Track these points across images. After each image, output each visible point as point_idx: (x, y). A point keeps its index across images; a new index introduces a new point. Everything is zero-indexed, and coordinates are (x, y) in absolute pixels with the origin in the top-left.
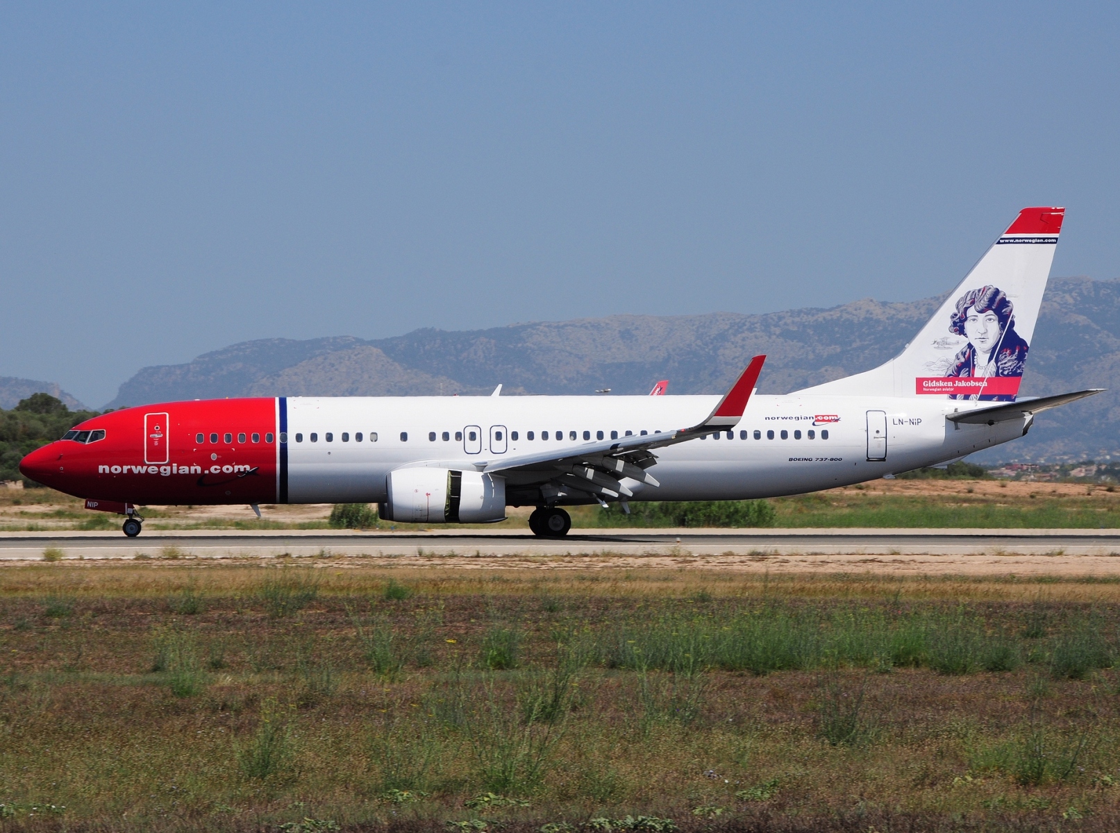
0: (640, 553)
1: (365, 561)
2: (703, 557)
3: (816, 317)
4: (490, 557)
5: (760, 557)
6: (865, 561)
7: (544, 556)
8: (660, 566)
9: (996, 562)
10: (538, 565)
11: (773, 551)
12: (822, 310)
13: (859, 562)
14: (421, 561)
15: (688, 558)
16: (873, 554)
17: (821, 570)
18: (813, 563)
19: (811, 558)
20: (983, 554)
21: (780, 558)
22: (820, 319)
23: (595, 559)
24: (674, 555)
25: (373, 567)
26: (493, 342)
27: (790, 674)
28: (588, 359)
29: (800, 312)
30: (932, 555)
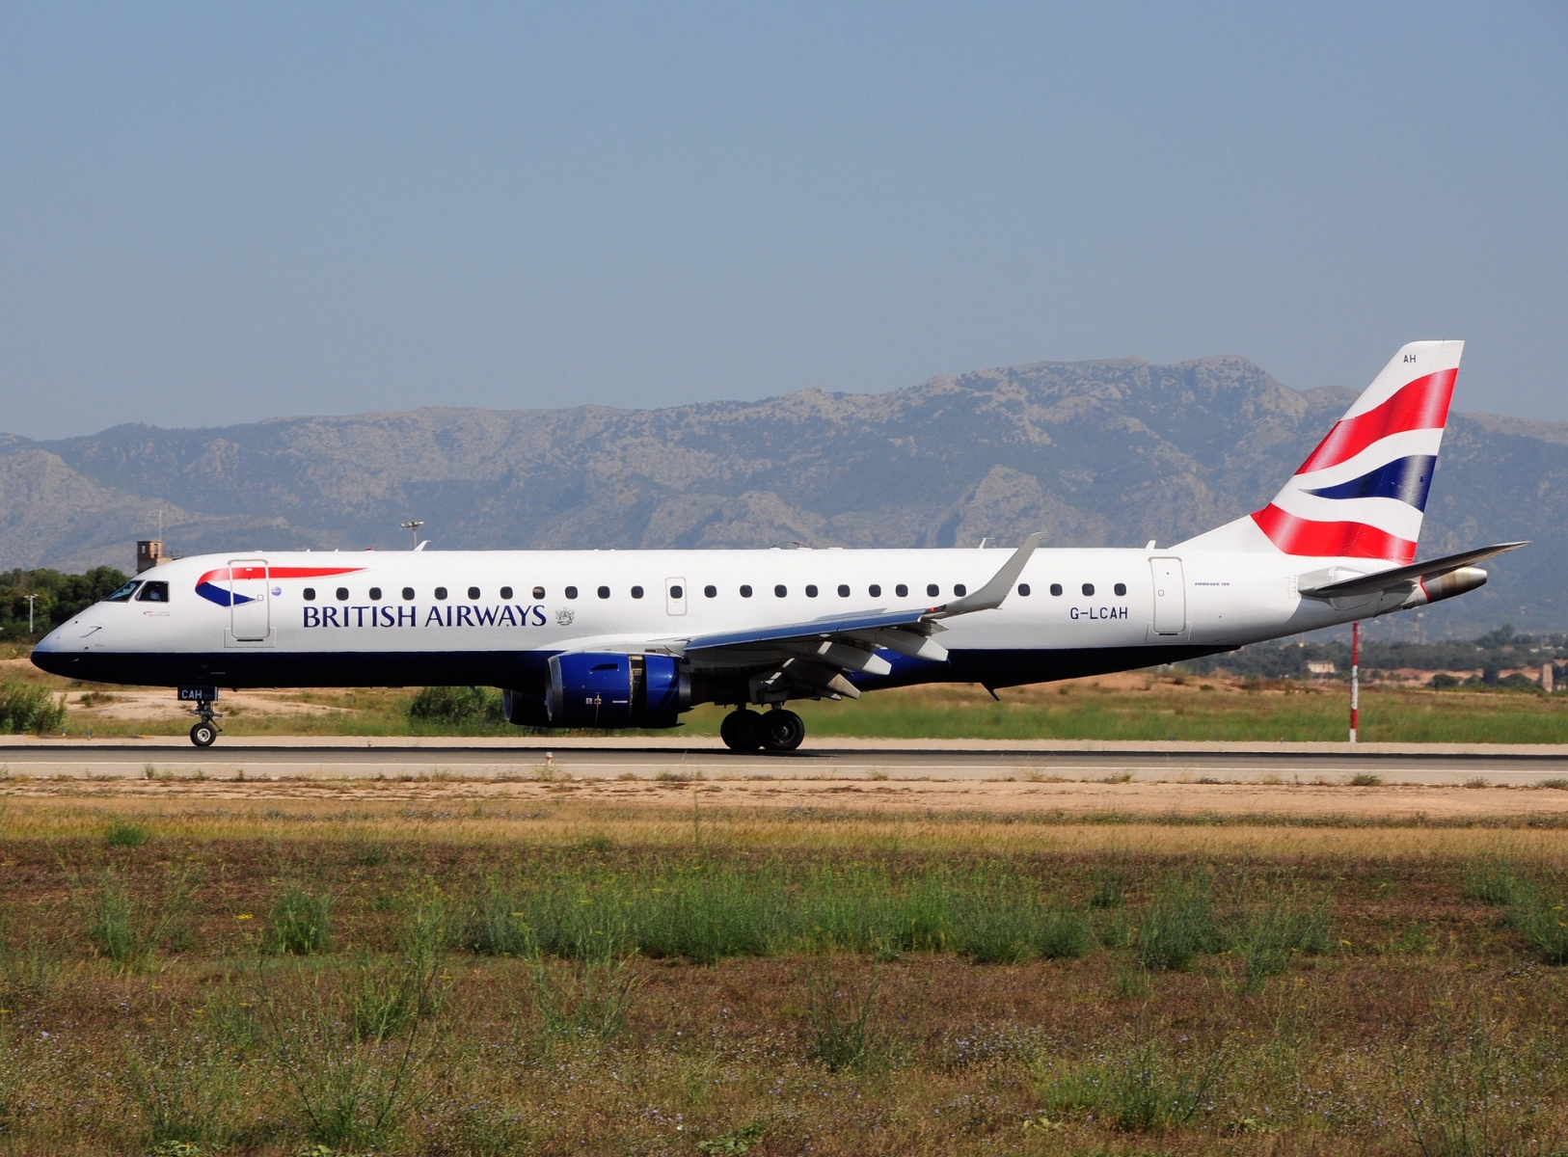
0: (492, 775)
1: (63, 786)
2: (589, 782)
3: (734, 415)
4: (260, 780)
5: (678, 783)
6: (835, 790)
7: (345, 780)
8: (525, 796)
9: (1032, 792)
10: (334, 793)
11: (694, 774)
12: (745, 405)
13: (826, 791)
14: (154, 787)
15: (567, 784)
16: (846, 780)
17: (770, 803)
18: (757, 793)
19: (754, 785)
20: (1010, 780)
21: (707, 784)
22: (741, 419)
23: (423, 785)
24: (544, 779)
25: (78, 795)
26: (237, 446)
27: (750, 962)
28: (384, 475)
29: (711, 407)
30: (935, 781)
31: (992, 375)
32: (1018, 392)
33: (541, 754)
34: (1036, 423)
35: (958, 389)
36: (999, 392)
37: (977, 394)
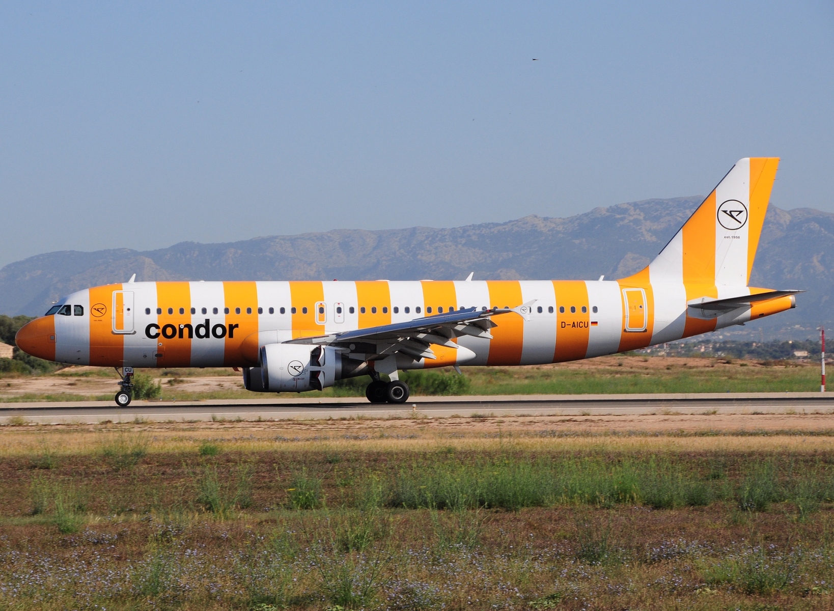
0: (386, 417)
1: (171, 426)
2: (436, 419)
3: (492, 230)
4: (268, 421)
5: (482, 419)
6: (563, 421)
7: (312, 420)
8: (404, 427)
9: (665, 420)
10: (307, 427)
11: (490, 414)
12: (497, 225)
13: (559, 421)
14: (216, 426)
15: (425, 421)
16: (569, 415)
17: (531, 428)
18: (523, 423)
19: (521, 419)
20: (654, 414)
21: (497, 419)
22: (496, 232)
23: (352, 422)
24: (413, 418)
25: (180, 430)
26: (240, 252)
28: (314, 265)
29: (480, 226)
30: (614, 415)
31: (625, 206)
32: (639, 215)
33: (410, 405)
34: (649, 231)
35: (608, 214)
36: (630, 215)
37: (618, 216)
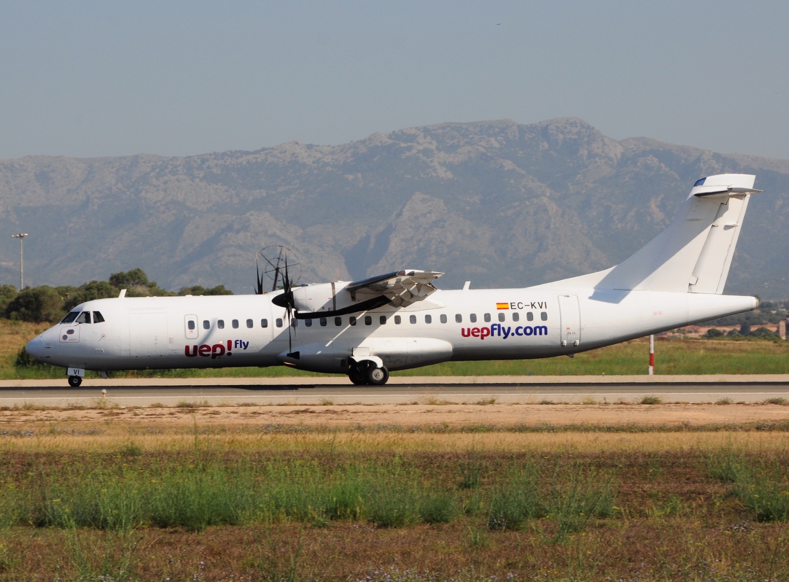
0: (64, 405)
2: (130, 409)
3: (240, 160)
5: (190, 408)
6: (297, 412)
8: (86, 419)
9: (429, 411)
11: (203, 403)
12: (247, 153)
13: (291, 413)
15: (115, 411)
16: (306, 405)
17: (252, 421)
18: (244, 415)
19: (242, 410)
20: (415, 404)
21: (211, 409)
22: (244, 163)
23: (16, 413)
24: (99, 408)
27: (226, 529)
28: (1, 202)
29: (224, 155)
30: (364, 405)
31: (413, 132)
32: (430, 143)
33: (98, 391)
34: (443, 164)
35: (390, 142)
36: (418, 143)
37: (403, 145)
